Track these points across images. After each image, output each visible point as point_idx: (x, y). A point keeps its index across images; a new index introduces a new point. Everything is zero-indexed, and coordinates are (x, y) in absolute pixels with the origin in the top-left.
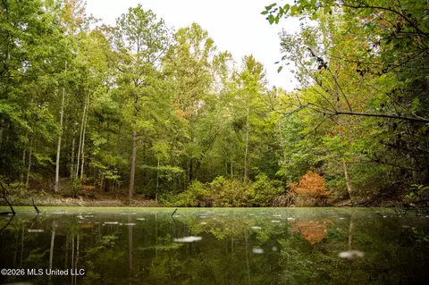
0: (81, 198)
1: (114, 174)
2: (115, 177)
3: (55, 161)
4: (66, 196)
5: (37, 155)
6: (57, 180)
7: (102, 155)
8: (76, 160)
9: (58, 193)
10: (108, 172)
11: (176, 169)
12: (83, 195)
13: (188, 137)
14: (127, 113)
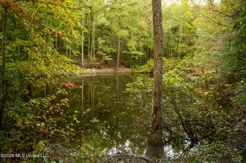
0: (94, 68)
1: (109, 57)
2: (110, 59)
3: (81, 53)
4: (87, 68)
5: (73, 51)
6: (83, 60)
7: (103, 48)
8: (91, 49)
9: (84, 67)
10: (107, 57)
11: (140, 53)
12: (95, 67)
13: (147, 35)
14: (115, 27)
